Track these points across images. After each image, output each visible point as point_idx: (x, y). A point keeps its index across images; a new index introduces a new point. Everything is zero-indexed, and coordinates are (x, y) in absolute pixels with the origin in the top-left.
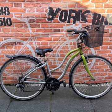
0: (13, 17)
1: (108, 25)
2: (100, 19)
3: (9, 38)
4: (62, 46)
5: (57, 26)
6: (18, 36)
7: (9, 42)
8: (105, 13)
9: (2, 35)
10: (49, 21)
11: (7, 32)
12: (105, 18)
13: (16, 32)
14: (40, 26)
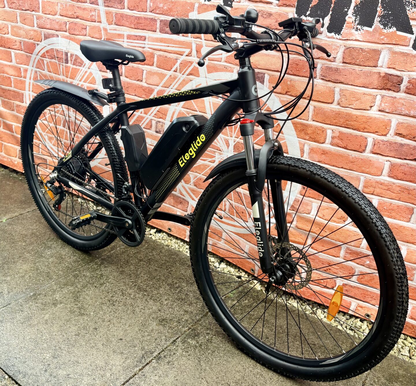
1: (373, 27)
3: (54, 35)
5: (169, 8)
6: (74, 33)
7: (53, 49)
9: (40, 23)
11: (51, 13)
13: (71, 16)
14: (125, 3)
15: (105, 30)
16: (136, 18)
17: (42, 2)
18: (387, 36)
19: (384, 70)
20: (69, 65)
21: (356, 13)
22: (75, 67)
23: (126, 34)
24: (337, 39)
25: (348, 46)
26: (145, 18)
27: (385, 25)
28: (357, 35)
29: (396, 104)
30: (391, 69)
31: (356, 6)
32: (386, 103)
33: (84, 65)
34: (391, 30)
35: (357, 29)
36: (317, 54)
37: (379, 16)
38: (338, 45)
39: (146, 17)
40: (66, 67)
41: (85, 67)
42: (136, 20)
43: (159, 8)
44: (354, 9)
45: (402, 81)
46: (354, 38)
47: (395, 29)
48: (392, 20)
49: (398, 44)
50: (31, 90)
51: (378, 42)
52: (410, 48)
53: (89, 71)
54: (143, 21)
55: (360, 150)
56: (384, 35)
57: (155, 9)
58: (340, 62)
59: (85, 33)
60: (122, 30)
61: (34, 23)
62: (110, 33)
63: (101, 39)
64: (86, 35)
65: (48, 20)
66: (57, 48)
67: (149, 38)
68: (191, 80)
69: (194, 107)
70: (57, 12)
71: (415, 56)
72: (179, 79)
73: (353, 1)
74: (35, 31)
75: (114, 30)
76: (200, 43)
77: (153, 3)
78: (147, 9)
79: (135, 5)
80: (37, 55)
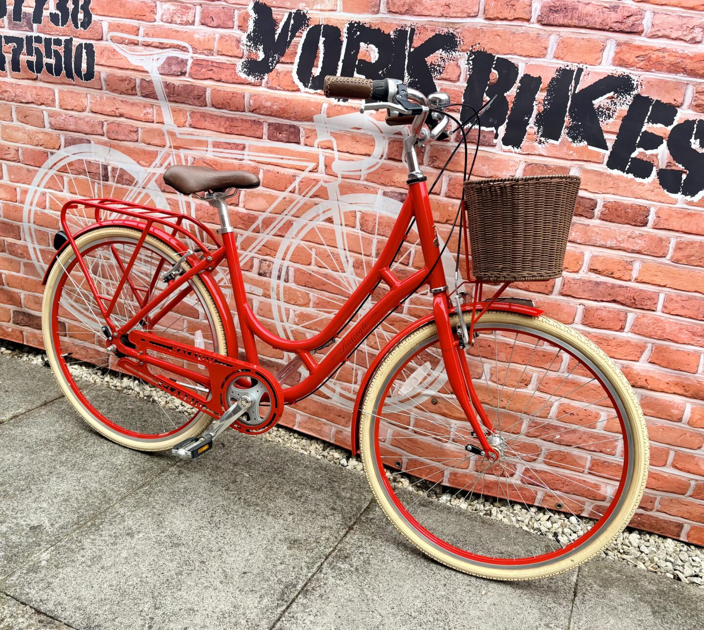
0: (101, 39)
1: (560, 140)
2: (509, 96)
3: (82, 139)
4: (305, 225)
5: (281, 108)
6: (117, 137)
7: (82, 160)
8: (544, 56)
9: (57, 123)
10: (248, 75)
11: (76, 108)
12: (542, 90)
13: (110, 114)
14: (207, 99)
15: (172, 134)
16: (228, 119)
17: (60, 91)
18: (576, 150)
20: (110, 183)
21: (538, 122)
22: (120, 185)
23: (210, 140)
24: (515, 153)
25: (530, 162)
26: (242, 120)
27: (575, 138)
28: (541, 149)
29: (589, 234)
31: (539, 114)
32: (576, 232)
33: (136, 184)
34: (582, 144)
35: (540, 142)
36: (489, 172)
37: (567, 127)
38: (517, 160)
39: (244, 118)
40: (105, 186)
41: (137, 186)
42: (228, 123)
43: (265, 107)
44: (536, 117)
45: (596, 205)
46: (537, 153)
47: (586, 143)
48: (582, 132)
49: (590, 161)
50: (32, 220)
51: (566, 157)
52: (604, 166)
53: (144, 191)
54: (240, 124)
55: (546, 292)
56: (573, 150)
57: (259, 108)
59: (136, 138)
60: (203, 136)
61: (43, 122)
62: (180, 139)
63: (164, 146)
64: (137, 141)
65: (71, 119)
66: (89, 159)
67: (250, 146)
68: (316, 204)
69: (320, 239)
70: (86, 107)
71: (610, 176)
72: (298, 202)
73: (535, 108)
74: (46, 133)
75: (188, 134)
76: (330, 155)
77: (255, 100)
78: (244, 108)
79: (224, 102)
80: (51, 168)
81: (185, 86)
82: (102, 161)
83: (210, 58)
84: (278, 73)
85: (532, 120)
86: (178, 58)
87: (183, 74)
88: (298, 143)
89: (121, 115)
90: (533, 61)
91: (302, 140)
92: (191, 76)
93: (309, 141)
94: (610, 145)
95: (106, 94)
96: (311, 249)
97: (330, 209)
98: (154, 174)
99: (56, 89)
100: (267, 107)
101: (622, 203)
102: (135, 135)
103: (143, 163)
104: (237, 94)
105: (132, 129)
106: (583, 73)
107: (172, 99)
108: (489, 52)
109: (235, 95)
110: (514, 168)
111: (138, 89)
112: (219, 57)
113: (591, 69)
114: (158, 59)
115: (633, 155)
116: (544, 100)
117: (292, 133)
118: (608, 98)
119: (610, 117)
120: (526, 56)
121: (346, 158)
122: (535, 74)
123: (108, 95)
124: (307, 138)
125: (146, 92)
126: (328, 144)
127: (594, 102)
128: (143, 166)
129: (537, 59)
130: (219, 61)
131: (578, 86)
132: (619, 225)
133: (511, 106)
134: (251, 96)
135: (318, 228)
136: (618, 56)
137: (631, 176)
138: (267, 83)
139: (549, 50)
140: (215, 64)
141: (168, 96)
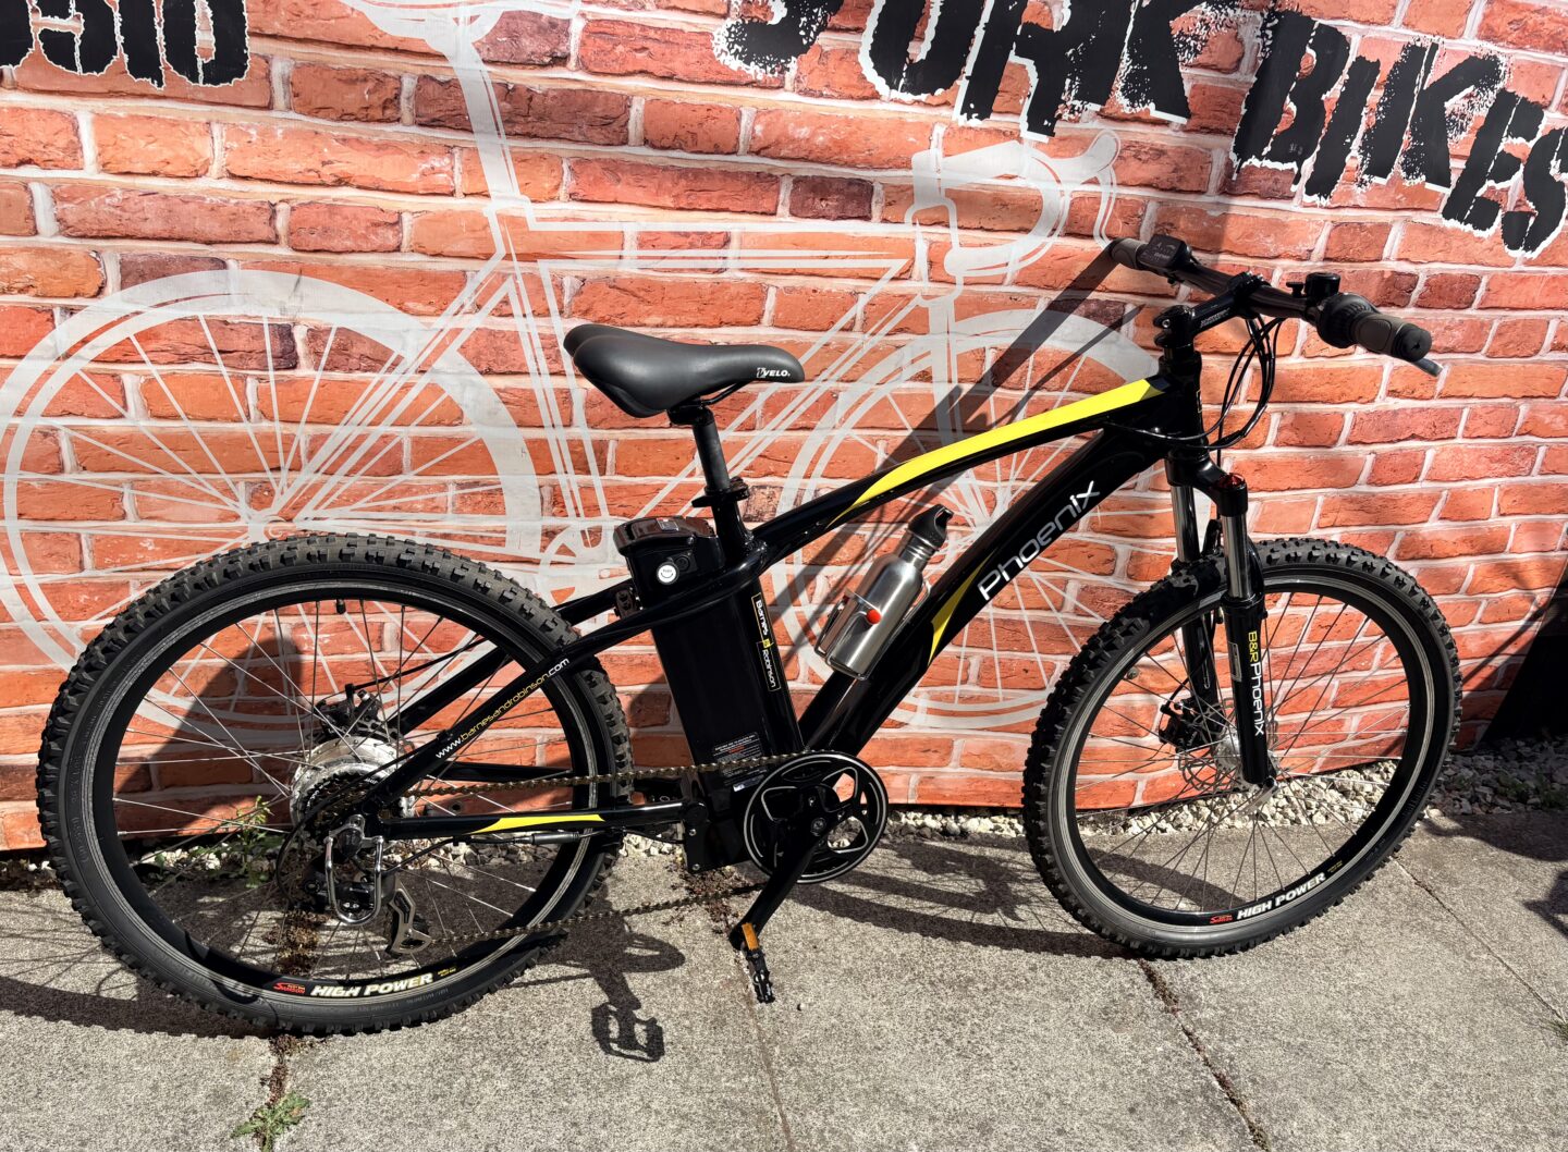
1: (1389, 177)
2: (1328, 100)
3: (194, 259)
4: (866, 396)
5: (835, 142)
6: (325, 245)
7: (195, 319)
8: (1388, 21)
9: (90, 217)
10: (747, 62)
11: (169, 169)
12: (1377, 88)
13: (301, 178)
14: (631, 126)
15: (514, 223)
16: (683, 173)
17: (100, 119)
18: (1409, 193)
19: (1390, 265)
20: (305, 371)
21: (1364, 148)
22: (338, 375)
23: (631, 230)
24: (1321, 207)
25: (1338, 221)
26: (725, 173)
27: (1409, 171)
28: (1360, 195)
30: (1402, 262)
31: (1368, 132)
33: (395, 365)
34: (1418, 181)
35: (1362, 183)
37: (1404, 153)
38: (1323, 220)
39: (732, 169)
40: (285, 383)
41: (399, 369)
42: (683, 182)
43: (794, 140)
44: (1363, 138)
45: (1416, 284)
46: (1352, 203)
47: (1424, 178)
48: (1422, 159)
49: (1421, 209)
51: (1390, 206)
52: (1440, 215)
54: (718, 183)
56: (1404, 192)
57: (778, 143)
58: (1319, 260)
59: (393, 242)
60: (609, 219)
61: (31, 217)
62: (540, 233)
63: (488, 257)
64: (398, 249)
65: (146, 202)
66: (221, 312)
67: (743, 236)
68: (898, 347)
69: (898, 417)
70: (207, 163)
71: (1442, 231)
72: (858, 349)
73: (1364, 119)
74: (41, 252)
75: (566, 219)
76: (941, 239)
77: (768, 125)
78: (737, 145)
79: (682, 132)
80: (67, 356)
81: (567, 95)
82: (268, 314)
83: (636, 16)
84: (824, 55)
85: (1357, 143)
86: (537, 16)
87: (560, 60)
88: (867, 218)
89: (341, 182)
90: (1375, 32)
91: (876, 210)
92: (583, 65)
93: (891, 213)
94: (1454, 178)
95: (284, 120)
96: (874, 443)
97: (929, 353)
98: (457, 332)
99: (84, 112)
100: (799, 140)
101: (1451, 276)
102: (390, 233)
103: (420, 307)
104: (721, 110)
105: (380, 218)
106: (1438, 52)
107: (518, 129)
108: (1304, 14)
109: (713, 113)
110: (1315, 236)
111: (405, 106)
112: (662, 14)
113: (1450, 45)
114: (472, 19)
115: (1479, 194)
116: (1379, 104)
117: (851, 197)
118: (1466, 97)
119: (1462, 129)
120: (1364, 22)
121: (977, 242)
122: (1372, 59)
123: (292, 125)
124: (890, 204)
125: (433, 112)
126: (937, 216)
127: (1447, 104)
128: (419, 314)
129: (1379, 28)
130: (662, 25)
131: (1429, 76)
132: (1439, 312)
133: (1329, 118)
134: (759, 114)
135: (895, 397)
136: (1487, 21)
137: (1469, 227)
138: (797, 79)
139: (1399, 8)
140: (652, 34)
141: (505, 122)
